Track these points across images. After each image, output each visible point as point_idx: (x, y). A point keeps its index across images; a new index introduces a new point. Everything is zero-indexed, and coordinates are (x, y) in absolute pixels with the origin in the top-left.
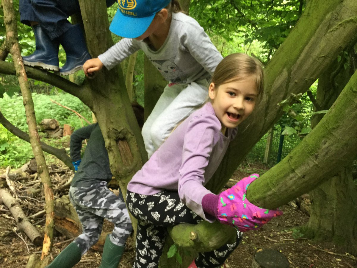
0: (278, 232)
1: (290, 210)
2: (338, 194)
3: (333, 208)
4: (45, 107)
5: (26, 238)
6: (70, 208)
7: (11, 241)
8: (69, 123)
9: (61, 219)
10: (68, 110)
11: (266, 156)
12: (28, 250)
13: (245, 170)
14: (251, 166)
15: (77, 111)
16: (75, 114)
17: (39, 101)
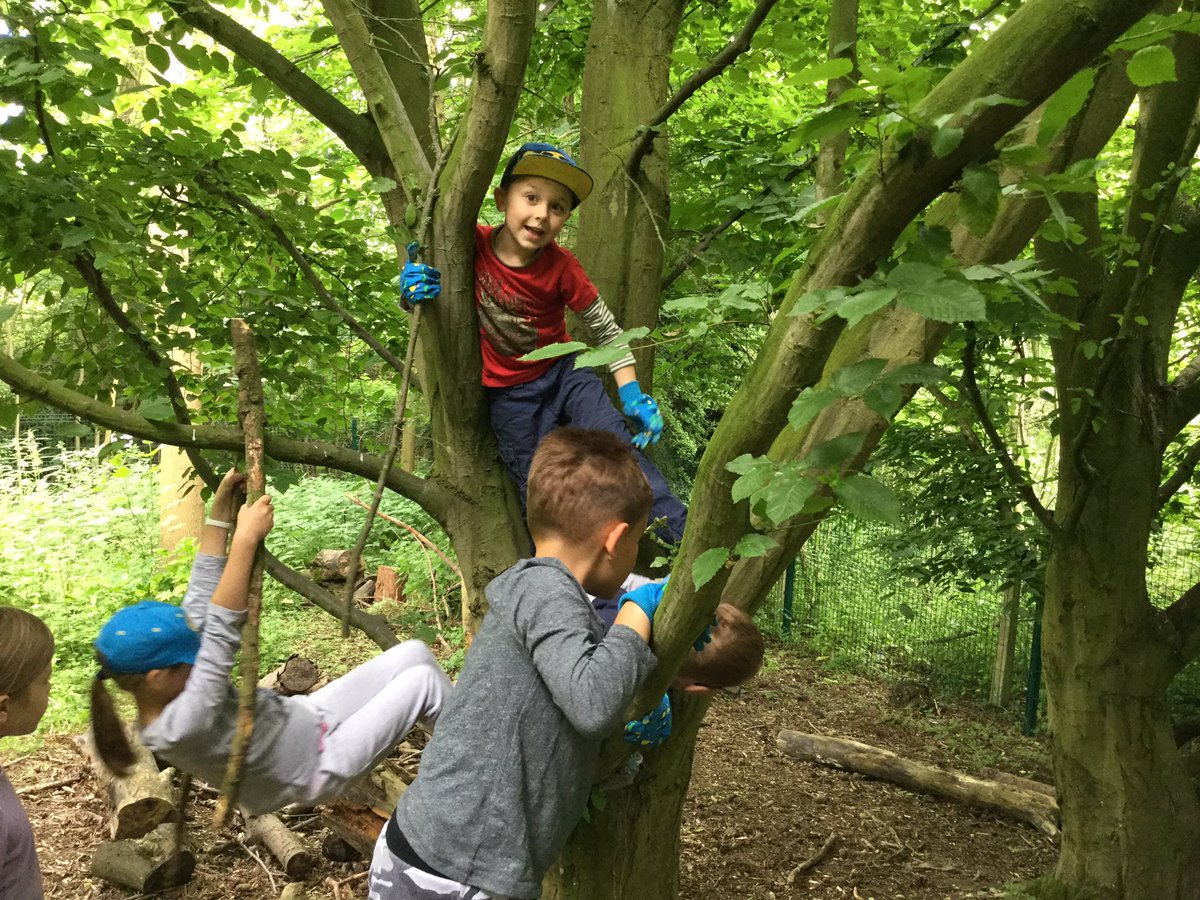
0: (968, 892)
1: (1037, 844)
2: (1124, 776)
3: (1117, 820)
4: (328, 516)
5: (268, 859)
6: (383, 782)
7: (231, 865)
8: (394, 562)
9: (359, 812)
10: (392, 524)
11: (999, 681)
12: (274, 886)
13: (919, 723)
14: (944, 711)
15: (419, 528)
16: (412, 536)
17: (312, 496)
